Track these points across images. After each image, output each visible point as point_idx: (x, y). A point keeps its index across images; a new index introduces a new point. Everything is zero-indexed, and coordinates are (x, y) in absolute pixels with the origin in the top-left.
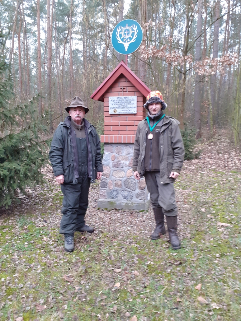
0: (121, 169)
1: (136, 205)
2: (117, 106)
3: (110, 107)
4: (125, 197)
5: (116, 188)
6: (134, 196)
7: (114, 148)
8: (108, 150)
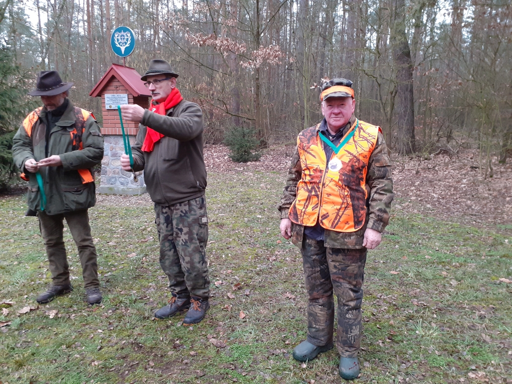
0: (118, 158)
1: (131, 190)
2: (112, 102)
3: (106, 103)
4: (122, 184)
5: (114, 176)
6: (130, 182)
7: (112, 139)
8: (107, 142)
